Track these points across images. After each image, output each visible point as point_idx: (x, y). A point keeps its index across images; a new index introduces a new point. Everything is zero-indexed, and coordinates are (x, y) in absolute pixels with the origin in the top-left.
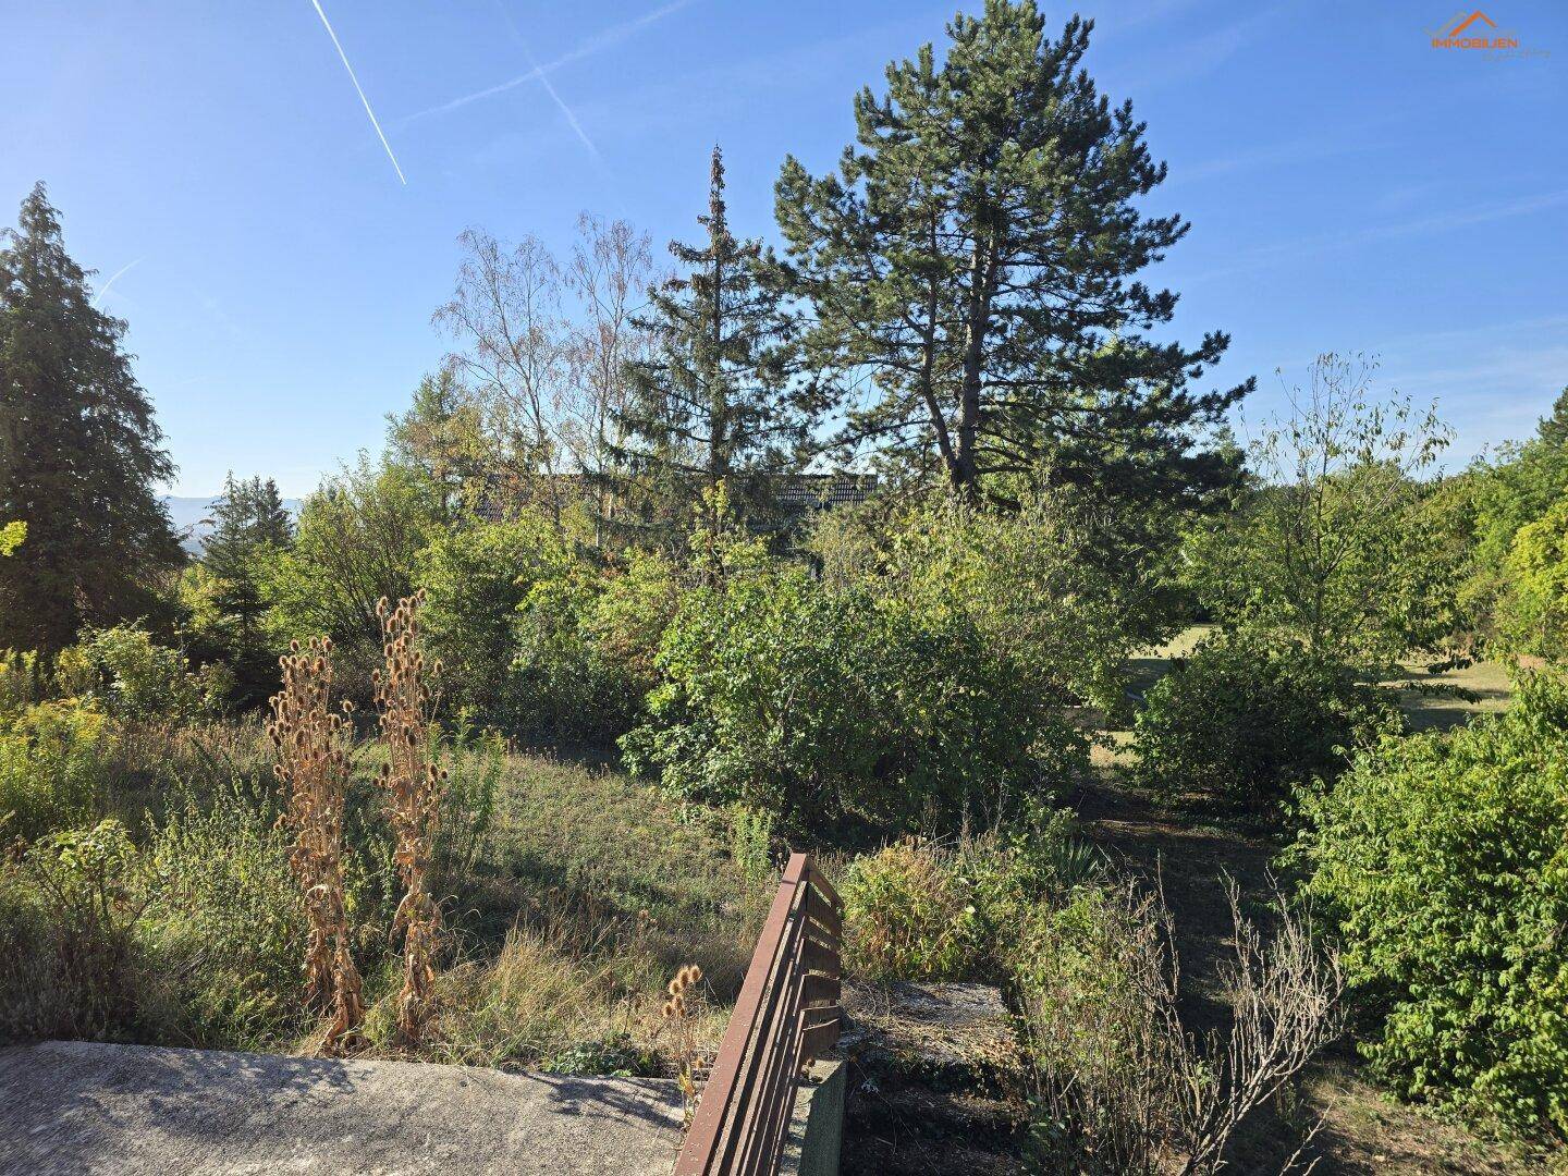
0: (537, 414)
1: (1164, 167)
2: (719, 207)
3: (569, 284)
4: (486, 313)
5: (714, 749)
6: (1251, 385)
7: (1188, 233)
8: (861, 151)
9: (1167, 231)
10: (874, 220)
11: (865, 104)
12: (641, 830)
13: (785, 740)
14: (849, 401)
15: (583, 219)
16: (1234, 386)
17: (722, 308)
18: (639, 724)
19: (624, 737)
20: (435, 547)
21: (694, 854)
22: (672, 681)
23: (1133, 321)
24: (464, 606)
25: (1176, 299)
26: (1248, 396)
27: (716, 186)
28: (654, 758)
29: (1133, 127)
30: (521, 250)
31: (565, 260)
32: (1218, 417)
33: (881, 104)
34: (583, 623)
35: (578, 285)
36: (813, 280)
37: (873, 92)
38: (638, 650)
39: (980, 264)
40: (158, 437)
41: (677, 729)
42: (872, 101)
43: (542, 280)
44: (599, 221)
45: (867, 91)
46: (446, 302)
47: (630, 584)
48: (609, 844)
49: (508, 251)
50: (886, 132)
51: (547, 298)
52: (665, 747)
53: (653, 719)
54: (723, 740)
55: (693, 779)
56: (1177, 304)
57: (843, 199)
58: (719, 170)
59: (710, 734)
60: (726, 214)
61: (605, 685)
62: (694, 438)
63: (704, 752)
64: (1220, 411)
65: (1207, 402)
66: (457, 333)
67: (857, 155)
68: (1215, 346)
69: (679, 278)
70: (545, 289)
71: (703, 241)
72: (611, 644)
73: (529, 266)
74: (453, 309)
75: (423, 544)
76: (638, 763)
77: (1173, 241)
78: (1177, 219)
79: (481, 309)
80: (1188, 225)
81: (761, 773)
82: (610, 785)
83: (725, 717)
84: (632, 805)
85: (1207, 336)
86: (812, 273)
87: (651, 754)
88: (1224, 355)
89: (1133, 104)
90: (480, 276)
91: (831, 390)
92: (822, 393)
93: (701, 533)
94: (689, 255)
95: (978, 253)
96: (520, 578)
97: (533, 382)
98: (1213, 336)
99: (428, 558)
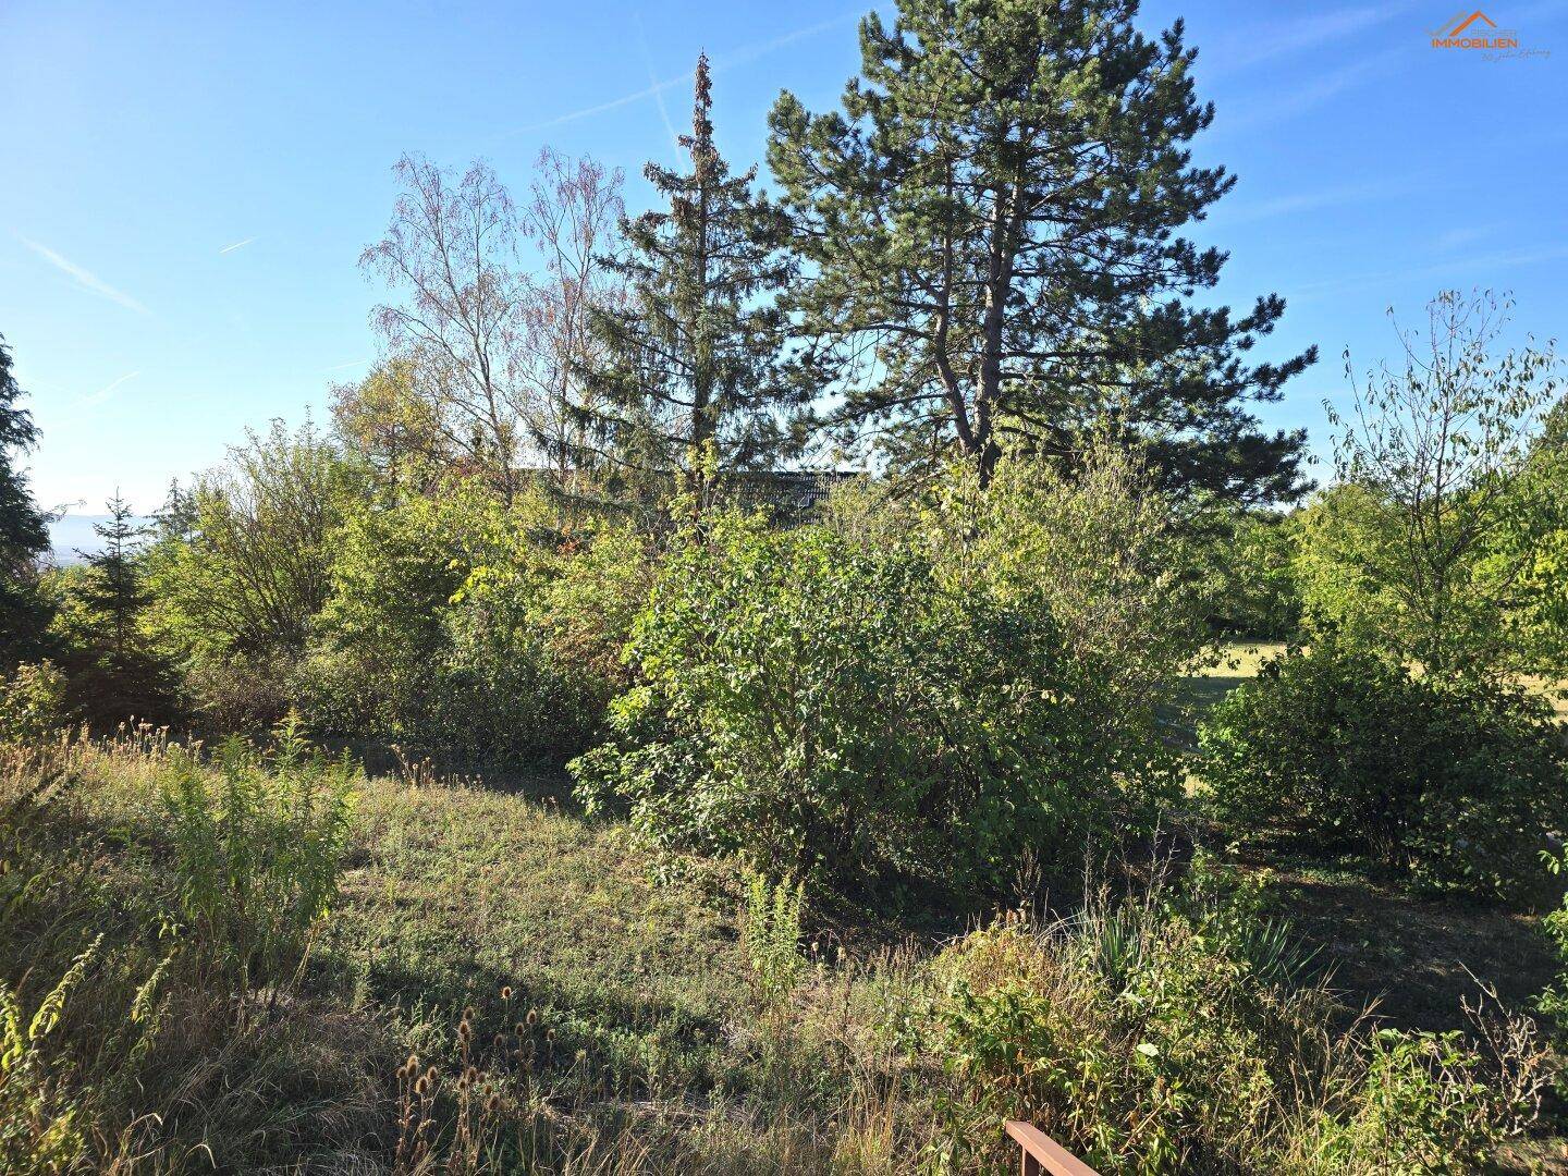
0: (487, 378)
1: (1210, 108)
2: (705, 128)
3: (528, 232)
4: (427, 258)
5: (706, 777)
6: (1311, 356)
7: (1235, 188)
8: (866, 85)
9: (1212, 185)
10: (884, 161)
11: (873, 32)
12: (600, 896)
13: (808, 765)
14: (850, 375)
15: (545, 156)
16: (1292, 357)
17: (709, 246)
18: (599, 743)
19: (578, 760)
20: (352, 525)
21: (677, 934)
22: (647, 683)
23: (1173, 285)
24: (388, 598)
25: (1224, 258)
26: (1309, 369)
27: (701, 103)
28: (618, 790)
29: (1183, 53)
30: (468, 180)
31: (523, 200)
32: (1272, 393)
33: (889, 31)
34: (532, 615)
35: (538, 234)
36: (811, 232)
37: (880, 18)
38: (602, 646)
39: (1001, 217)
40: (13, 394)
41: (653, 749)
42: (879, 29)
43: (493, 216)
44: (562, 160)
45: (874, 16)
46: (377, 240)
47: (592, 564)
48: (551, 922)
49: (451, 184)
50: (896, 65)
51: (499, 240)
52: (637, 773)
53: (618, 738)
54: (717, 764)
55: (675, 820)
56: (1225, 266)
57: (847, 139)
58: (704, 85)
59: (699, 754)
60: (713, 136)
61: (559, 692)
62: (674, 401)
63: (691, 781)
64: (1274, 385)
65: (1264, 375)
66: (392, 279)
67: (863, 90)
68: (1269, 311)
69: (656, 211)
70: (497, 228)
71: (685, 165)
72: (567, 641)
73: (478, 203)
74: (386, 248)
75: (338, 521)
76: (597, 798)
77: (1217, 196)
78: (1221, 172)
79: (423, 255)
80: (1233, 180)
81: (769, 810)
82: (556, 827)
83: (723, 732)
84: (588, 856)
85: (1260, 300)
86: (810, 223)
87: (615, 784)
88: (1277, 323)
89: (1185, 24)
90: (420, 214)
91: (831, 361)
92: (820, 364)
93: (684, 498)
94: (668, 181)
95: (1000, 203)
96: (454, 563)
97: (481, 340)
98: (1266, 300)
99: (342, 540)
